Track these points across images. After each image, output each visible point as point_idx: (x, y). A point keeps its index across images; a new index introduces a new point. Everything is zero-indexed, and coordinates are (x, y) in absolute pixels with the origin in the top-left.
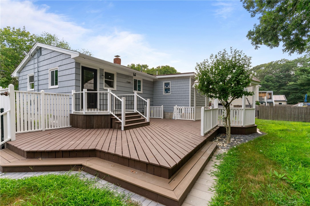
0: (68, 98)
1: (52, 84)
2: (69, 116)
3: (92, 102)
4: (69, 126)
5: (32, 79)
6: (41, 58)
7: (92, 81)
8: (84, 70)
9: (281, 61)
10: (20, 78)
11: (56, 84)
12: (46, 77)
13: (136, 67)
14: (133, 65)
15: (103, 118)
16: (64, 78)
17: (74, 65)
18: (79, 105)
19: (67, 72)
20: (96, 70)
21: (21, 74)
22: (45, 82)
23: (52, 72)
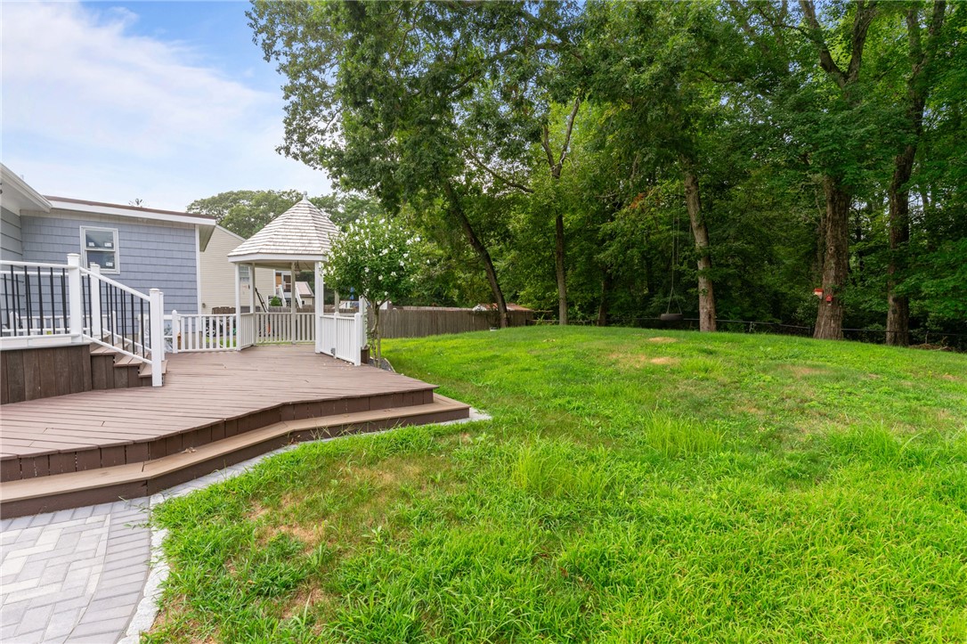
9: (289, 195)
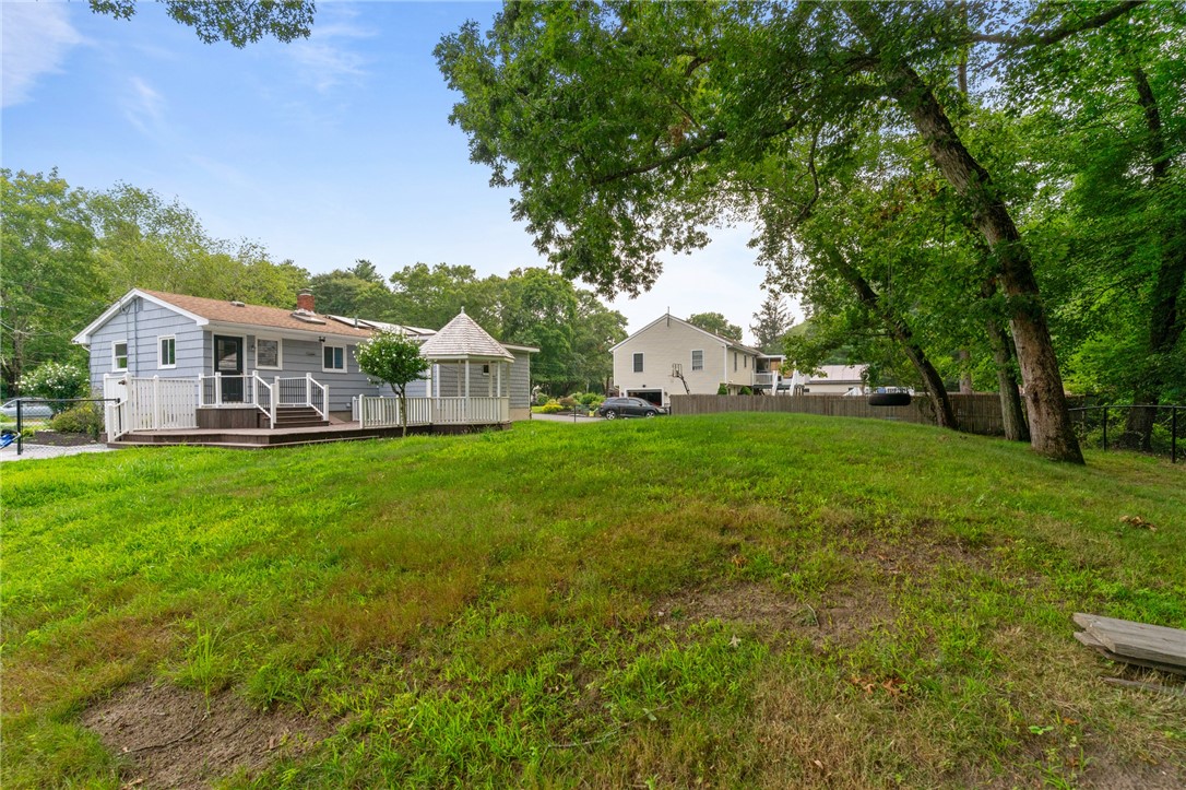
0: (193, 385)
1: (165, 362)
2: (194, 413)
3: (233, 389)
4: (195, 426)
5: (121, 349)
6: (142, 316)
7: (234, 356)
8: (219, 342)
10: (93, 347)
11: (173, 362)
12: (152, 349)
13: (431, 273)
14: (423, 269)
15: (245, 412)
16: (186, 354)
17: (201, 335)
18: (209, 397)
19: (191, 345)
20: (241, 339)
21: (97, 339)
22: (150, 357)
23: (165, 342)
